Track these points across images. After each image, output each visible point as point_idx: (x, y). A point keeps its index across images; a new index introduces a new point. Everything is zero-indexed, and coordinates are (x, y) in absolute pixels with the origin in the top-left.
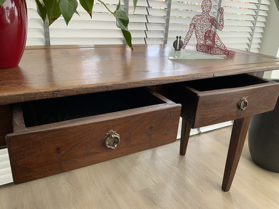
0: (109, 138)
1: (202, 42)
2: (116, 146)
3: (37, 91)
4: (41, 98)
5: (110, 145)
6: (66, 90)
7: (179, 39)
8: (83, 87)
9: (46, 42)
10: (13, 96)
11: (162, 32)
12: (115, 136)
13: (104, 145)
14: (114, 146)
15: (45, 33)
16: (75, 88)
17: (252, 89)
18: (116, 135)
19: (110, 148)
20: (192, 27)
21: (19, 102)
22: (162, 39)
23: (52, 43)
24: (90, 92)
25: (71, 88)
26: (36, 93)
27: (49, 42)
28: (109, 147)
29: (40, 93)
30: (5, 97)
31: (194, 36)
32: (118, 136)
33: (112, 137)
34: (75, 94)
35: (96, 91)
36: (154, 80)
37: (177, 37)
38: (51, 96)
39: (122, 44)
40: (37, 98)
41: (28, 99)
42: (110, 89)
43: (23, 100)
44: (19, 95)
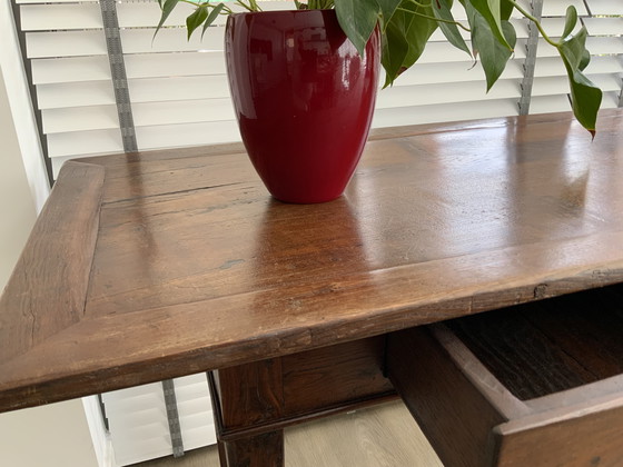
3: (501, 287)
4: (506, 304)
6: (563, 280)
21: (460, 314)
25: (574, 274)
30: (434, 305)
34: (581, 287)
38: (530, 298)
40: (500, 305)
41: (481, 308)
43: (469, 312)
44: (463, 299)
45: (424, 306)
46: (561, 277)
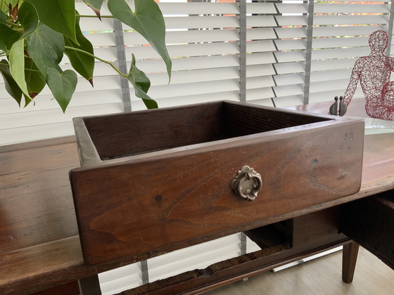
0: (243, 179)
2: (256, 194)
5: (245, 194)
7: (339, 101)
12: (254, 176)
13: (235, 192)
14: (253, 195)
18: (254, 174)
19: (246, 199)
28: (245, 197)
32: (258, 175)
33: (248, 178)
37: (336, 99)
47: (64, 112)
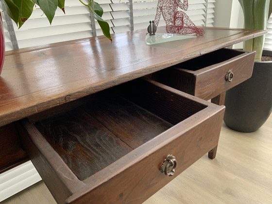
1: (171, 24)
3: (49, 99)
4: (54, 106)
6: (77, 93)
7: (152, 23)
8: (92, 86)
9: (14, 46)
10: (26, 109)
11: (127, 19)
14: (172, 171)
15: (11, 36)
16: (85, 89)
17: (235, 61)
20: (159, 10)
21: (32, 113)
22: (128, 26)
23: (20, 46)
24: (99, 90)
25: (81, 90)
26: (49, 101)
27: (17, 45)
29: (53, 100)
30: (18, 112)
31: (162, 18)
34: (86, 94)
35: (104, 88)
36: (153, 68)
37: (150, 22)
38: (64, 102)
39: (91, 36)
40: (51, 107)
41: (42, 109)
42: (117, 84)
43: (37, 112)
44: (32, 107)
45: (13, 113)
46: (75, 91)
47: (51, 23)
